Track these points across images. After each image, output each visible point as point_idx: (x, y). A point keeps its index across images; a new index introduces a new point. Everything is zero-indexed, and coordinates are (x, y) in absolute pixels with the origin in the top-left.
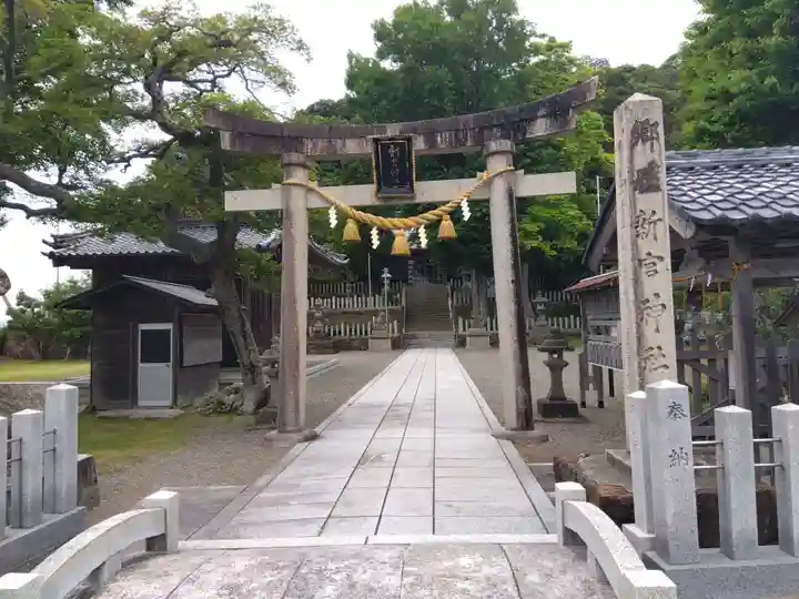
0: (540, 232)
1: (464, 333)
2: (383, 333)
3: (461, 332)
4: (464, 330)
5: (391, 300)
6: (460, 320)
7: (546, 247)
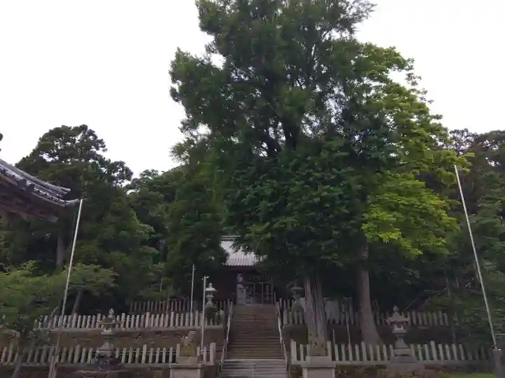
0: (396, 225)
1: (299, 363)
2: (189, 361)
3: (294, 360)
4: (299, 358)
5: (210, 315)
6: (293, 345)
7: (407, 244)
